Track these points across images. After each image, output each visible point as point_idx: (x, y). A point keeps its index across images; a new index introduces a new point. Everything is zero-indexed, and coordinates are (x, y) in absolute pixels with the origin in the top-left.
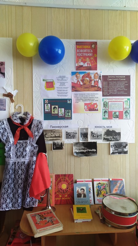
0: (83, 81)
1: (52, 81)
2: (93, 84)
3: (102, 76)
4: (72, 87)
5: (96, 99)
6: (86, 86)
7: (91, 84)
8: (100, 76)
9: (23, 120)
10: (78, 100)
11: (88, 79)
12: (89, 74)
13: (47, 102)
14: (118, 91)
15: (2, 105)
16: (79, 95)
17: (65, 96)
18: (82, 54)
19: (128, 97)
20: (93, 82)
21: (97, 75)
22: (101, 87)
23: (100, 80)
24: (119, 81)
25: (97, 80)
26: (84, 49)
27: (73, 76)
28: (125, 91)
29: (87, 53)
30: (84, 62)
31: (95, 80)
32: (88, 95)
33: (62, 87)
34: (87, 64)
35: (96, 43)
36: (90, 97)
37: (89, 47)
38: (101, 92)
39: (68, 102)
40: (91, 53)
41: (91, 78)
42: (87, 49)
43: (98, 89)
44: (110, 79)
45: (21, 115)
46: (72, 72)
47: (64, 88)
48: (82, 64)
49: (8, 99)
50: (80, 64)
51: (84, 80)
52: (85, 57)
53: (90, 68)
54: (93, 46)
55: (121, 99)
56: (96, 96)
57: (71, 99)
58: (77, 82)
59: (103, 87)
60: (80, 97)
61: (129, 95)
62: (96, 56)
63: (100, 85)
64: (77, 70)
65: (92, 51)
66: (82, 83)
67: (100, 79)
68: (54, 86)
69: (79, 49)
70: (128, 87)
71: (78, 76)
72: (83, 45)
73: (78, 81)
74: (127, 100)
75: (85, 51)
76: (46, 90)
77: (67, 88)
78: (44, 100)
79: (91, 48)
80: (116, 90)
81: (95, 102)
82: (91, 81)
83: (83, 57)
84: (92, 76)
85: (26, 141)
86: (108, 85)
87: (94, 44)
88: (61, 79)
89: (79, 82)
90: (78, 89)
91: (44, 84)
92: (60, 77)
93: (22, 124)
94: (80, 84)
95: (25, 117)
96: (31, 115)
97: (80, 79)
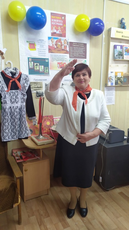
0: (56, 45)
1: (34, 43)
2: (63, 48)
3: (69, 42)
4: (49, 49)
5: (65, 60)
6: (58, 49)
7: (62, 47)
8: (68, 43)
9: (13, 74)
10: (53, 60)
12: (60, 40)
13: (30, 60)
14: (79, 54)
16: (54, 56)
17: (44, 56)
18: (55, 24)
19: (85, 59)
20: (63, 46)
21: (66, 41)
22: (68, 51)
24: (80, 47)
25: (66, 45)
26: (56, 19)
27: (49, 40)
28: (83, 55)
29: (59, 23)
30: (57, 30)
31: (65, 45)
32: (60, 56)
33: (41, 48)
34: (59, 31)
35: (65, 16)
36: (62, 58)
37: (60, 18)
38: (69, 54)
39: (46, 61)
40: (61, 23)
41: (62, 43)
42: (58, 19)
43: (67, 52)
44: (75, 45)
45: (11, 70)
46: (48, 37)
47: (43, 49)
48: (55, 31)
50: (54, 31)
52: (57, 26)
53: (60, 35)
54: (63, 18)
55: (81, 60)
56: (65, 57)
57: (48, 59)
58: (52, 46)
59: (70, 51)
60: (55, 57)
61: (85, 58)
62: (65, 26)
63: (68, 49)
64: (52, 36)
65: (62, 22)
66: (55, 47)
67: (68, 44)
68: (36, 47)
69: (53, 19)
70: (85, 52)
71: (53, 40)
72: (56, 16)
74: (84, 61)
75: (57, 21)
76: (30, 50)
77: (45, 50)
78: (28, 58)
79: (62, 19)
80: (78, 54)
81: (64, 62)
82: (62, 45)
83: (56, 25)
84: (63, 42)
86: (73, 50)
87: (63, 16)
88: (40, 42)
89: (54, 46)
90: (53, 51)
91: (28, 45)
92: (40, 40)
93: (13, 77)
94: (54, 47)
95: (14, 71)
96: (19, 70)
97: (54, 43)
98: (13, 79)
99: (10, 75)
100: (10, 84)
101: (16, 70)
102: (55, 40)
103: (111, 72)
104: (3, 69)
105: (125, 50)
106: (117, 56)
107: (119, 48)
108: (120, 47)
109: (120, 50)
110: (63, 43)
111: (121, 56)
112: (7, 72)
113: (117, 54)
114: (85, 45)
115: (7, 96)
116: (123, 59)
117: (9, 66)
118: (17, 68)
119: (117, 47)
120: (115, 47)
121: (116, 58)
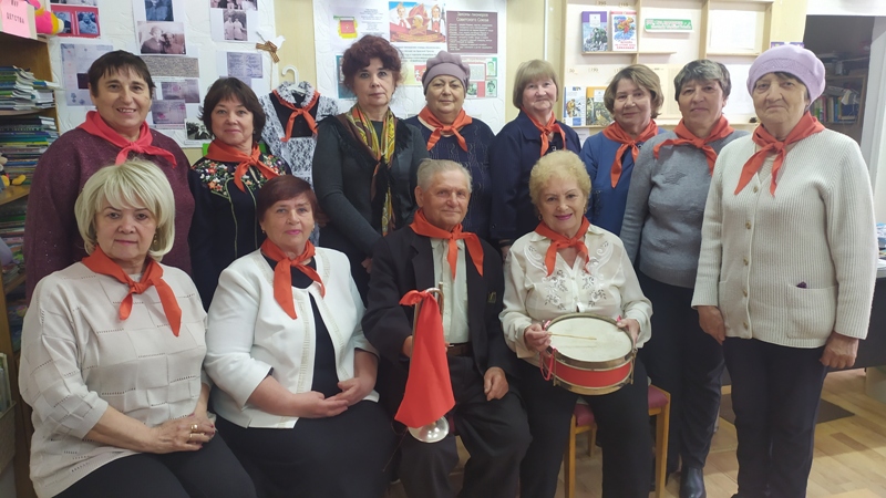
0: (410, 20)
1: (352, 19)
2: (430, 28)
3: (448, 12)
4: (391, 32)
6: (417, 32)
7: (427, 26)
8: (443, 13)
9: (299, 98)
11: (420, 17)
12: (422, 8)
14: (475, 43)
15: (255, 67)
16: (404, 49)
19: (494, 55)
20: (430, 23)
21: (437, 9)
22: (444, 34)
23: (442, 21)
24: (477, 23)
25: (438, 19)
28: (489, 44)
31: (434, 20)
32: (421, 49)
36: (426, 53)
38: (446, 44)
41: (426, 15)
43: (440, 39)
44: (462, 20)
45: (295, 88)
46: (390, 2)
49: (266, 56)
51: (413, 19)
55: (481, 58)
58: (401, 24)
59: (448, 35)
60: (406, 53)
61: (495, 50)
63: (443, 30)
68: (356, 29)
70: (494, 36)
71: (402, 10)
73: (402, 21)
74: (491, 60)
76: (341, 37)
80: (472, 41)
82: (426, 21)
84: (429, 12)
85: (310, 139)
86: (458, 32)
88: (369, 15)
89: (405, 24)
90: (402, 36)
91: (336, 25)
92: (368, 11)
93: (298, 105)
94: (405, 27)
95: (303, 91)
96: (314, 88)
97: (406, 16)
98: (299, 110)
99: (292, 100)
100: (291, 122)
101: (305, 87)
102: (409, 9)
103: (574, 89)
104: (275, 87)
105: (616, 25)
106: (589, 42)
107: (595, 21)
108: (598, 16)
109: (599, 26)
110: (429, 16)
111: (603, 42)
112: (283, 94)
113: (589, 38)
114: (493, 16)
115: (282, 151)
116: (611, 50)
117: (289, 81)
118: (309, 82)
119: (592, 16)
120: (585, 17)
121: (586, 50)
